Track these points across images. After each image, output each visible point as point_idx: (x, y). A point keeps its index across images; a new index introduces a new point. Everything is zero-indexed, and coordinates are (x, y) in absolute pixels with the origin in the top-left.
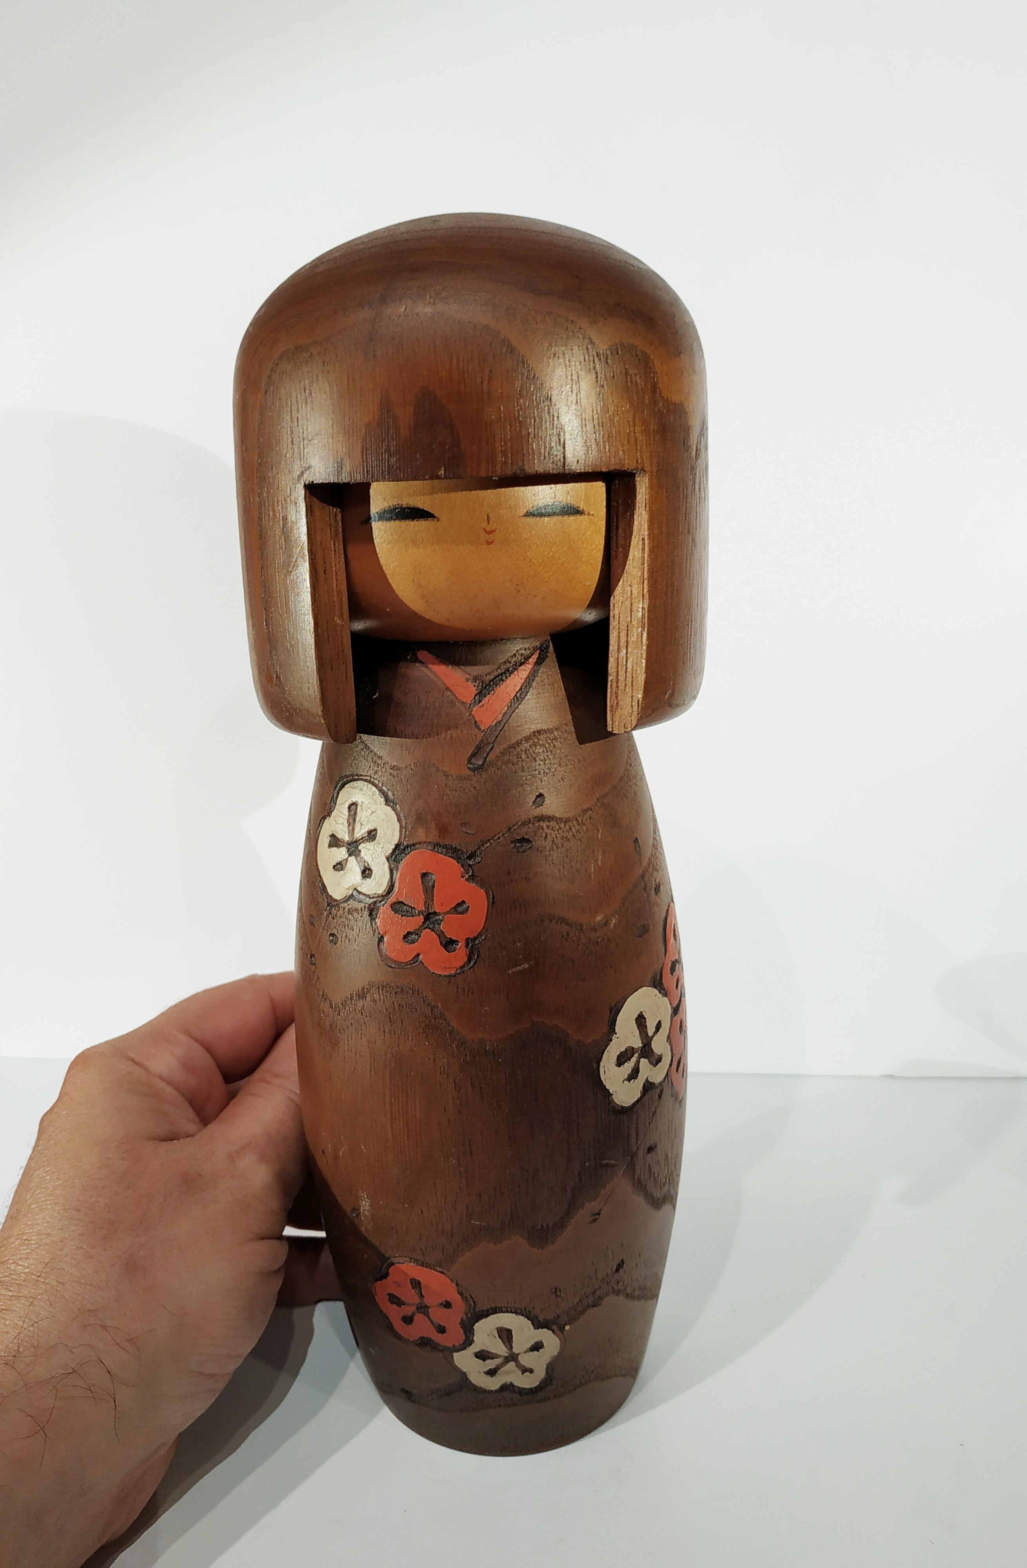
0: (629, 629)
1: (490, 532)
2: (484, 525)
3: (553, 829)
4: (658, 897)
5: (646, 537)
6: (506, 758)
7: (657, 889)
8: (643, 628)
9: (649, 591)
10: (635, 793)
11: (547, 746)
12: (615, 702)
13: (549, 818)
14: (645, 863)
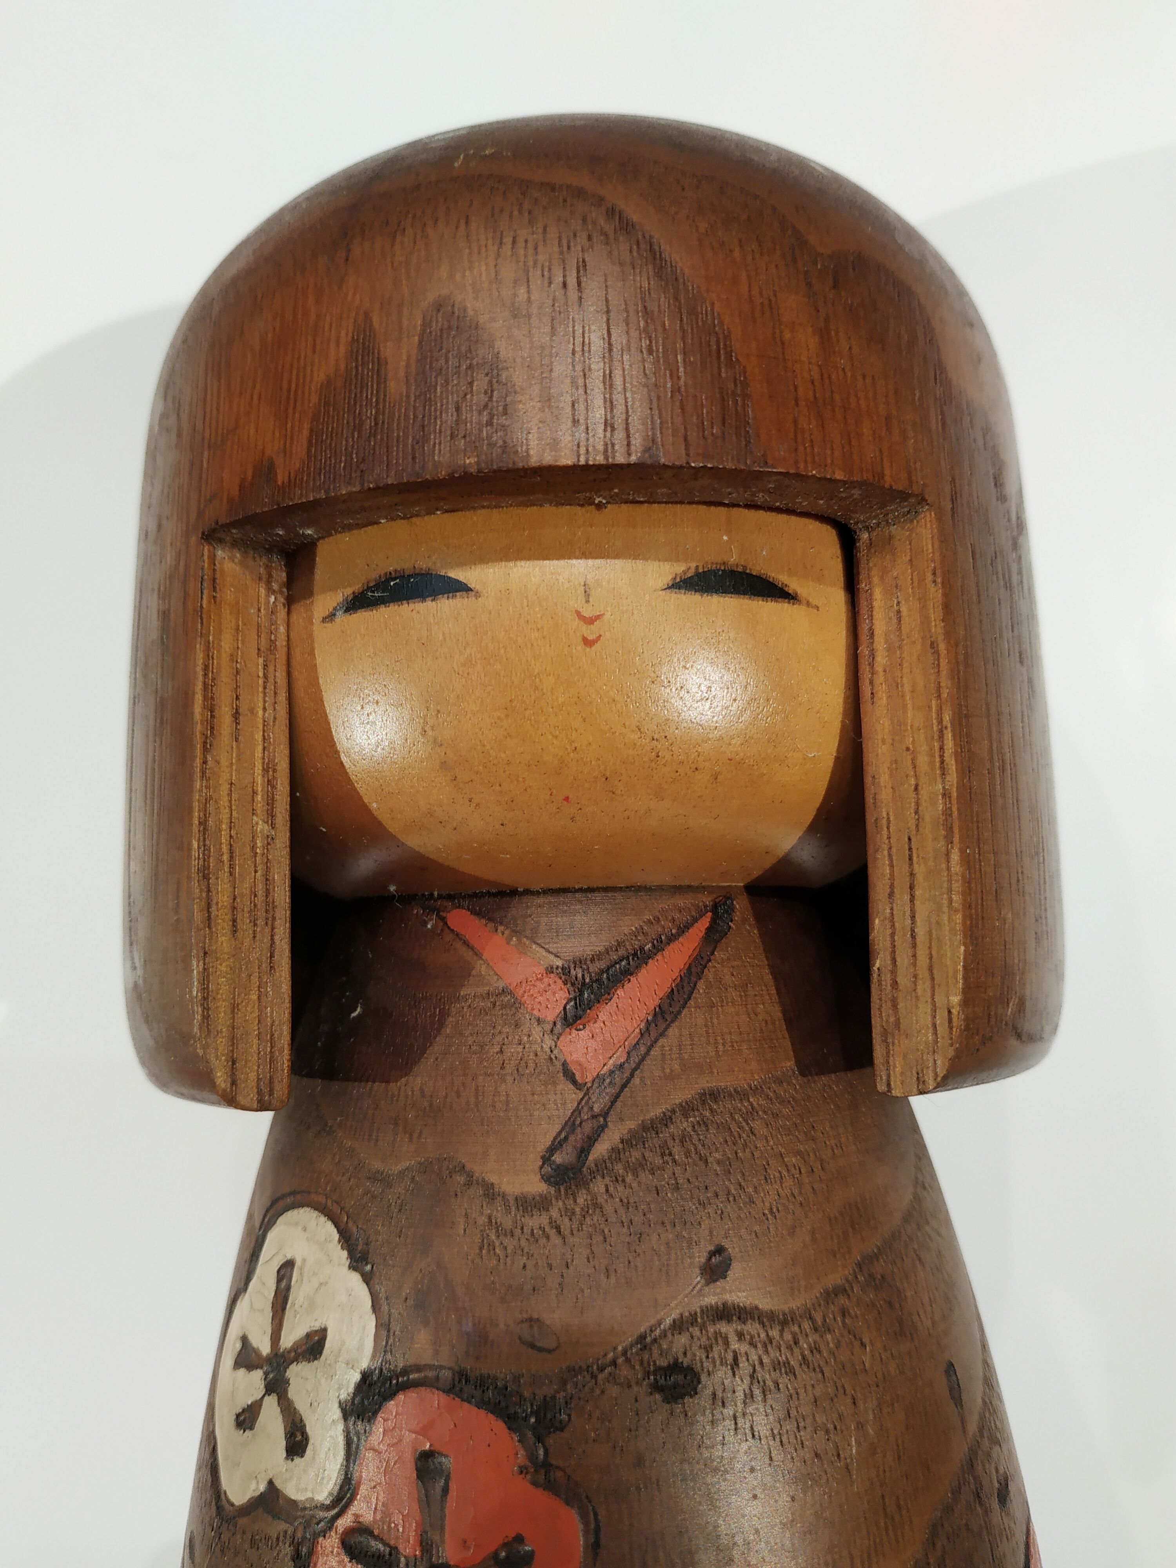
0: (913, 846)
1: (590, 621)
2: (578, 603)
3: (752, 1344)
4: (1008, 1514)
5: (941, 638)
6: (636, 1154)
7: (1003, 1495)
8: (949, 840)
9: (956, 753)
10: (939, 1254)
11: (734, 1128)
12: (892, 1019)
13: (742, 1314)
14: (972, 1427)
